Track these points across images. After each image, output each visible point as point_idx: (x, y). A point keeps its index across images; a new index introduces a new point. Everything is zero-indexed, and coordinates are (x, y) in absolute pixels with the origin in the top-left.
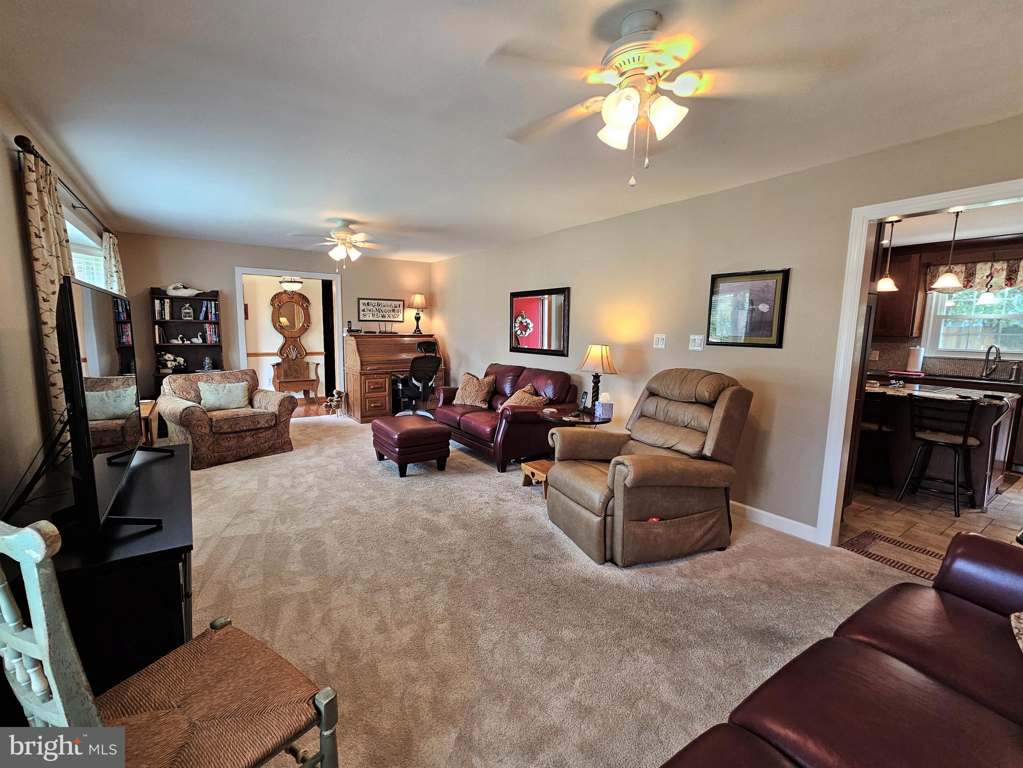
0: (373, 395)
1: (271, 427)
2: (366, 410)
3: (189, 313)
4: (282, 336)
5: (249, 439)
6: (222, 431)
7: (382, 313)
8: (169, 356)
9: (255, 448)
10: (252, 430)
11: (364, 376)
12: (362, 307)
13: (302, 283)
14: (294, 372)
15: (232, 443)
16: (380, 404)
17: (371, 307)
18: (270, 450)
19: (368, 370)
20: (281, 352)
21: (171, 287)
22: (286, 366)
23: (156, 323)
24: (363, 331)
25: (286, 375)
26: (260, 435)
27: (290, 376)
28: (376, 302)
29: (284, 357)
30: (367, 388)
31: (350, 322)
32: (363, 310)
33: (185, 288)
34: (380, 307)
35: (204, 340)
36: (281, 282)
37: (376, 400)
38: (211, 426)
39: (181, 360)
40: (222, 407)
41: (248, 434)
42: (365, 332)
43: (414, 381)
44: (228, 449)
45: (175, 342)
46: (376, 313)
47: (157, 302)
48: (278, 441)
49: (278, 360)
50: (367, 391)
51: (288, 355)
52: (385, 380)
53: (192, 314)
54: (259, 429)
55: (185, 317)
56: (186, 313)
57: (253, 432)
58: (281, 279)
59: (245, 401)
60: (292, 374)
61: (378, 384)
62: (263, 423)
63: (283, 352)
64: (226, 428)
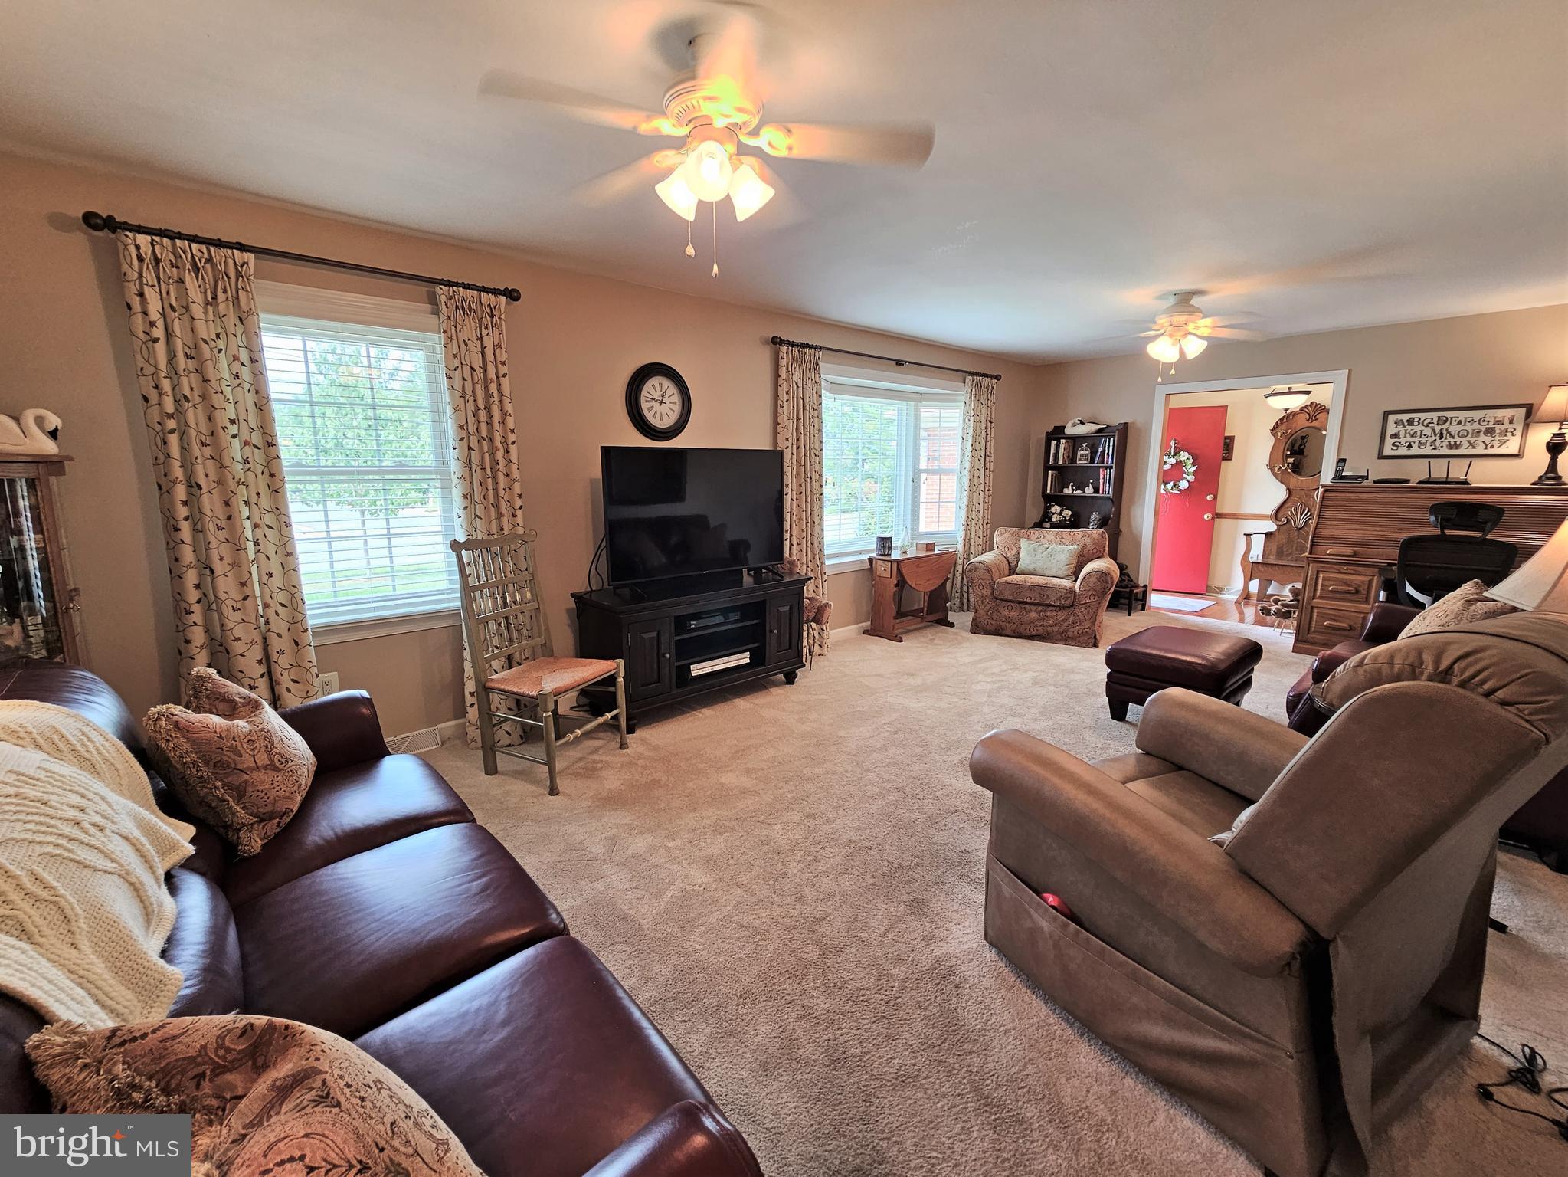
0: (1331, 605)
1: (1064, 607)
2: (1309, 630)
3: (1086, 455)
4: (1284, 488)
5: (1033, 615)
6: (1001, 597)
7: (1450, 439)
8: (1056, 508)
9: (1040, 629)
10: (1039, 605)
11: (1316, 565)
12: (1391, 429)
13: (1308, 393)
14: (1297, 550)
15: (1013, 614)
16: (1344, 625)
17: (1418, 428)
18: (1059, 637)
19: (1329, 555)
20: (1276, 515)
21: (1069, 425)
22: (1282, 538)
23: (1052, 468)
24: (1372, 478)
25: (1280, 554)
26: (1048, 614)
27: (1288, 555)
28: (1435, 415)
29: (1281, 523)
30: (1319, 588)
31: (1345, 460)
32: (1395, 436)
33: (1082, 423)
34: (1445, 427)
35: (1096, 490)
36: (1266, 396)
37: (1340, 617)
38: (993, 589)
39: (1068, 513)
40: (1036, 572)
41: (1034, 608)
42: (1375, 482)
43: (1410, 589)
44: (1008, 620)
45: (1066, 491)
46: (1431, 440)
47: (1054, 443)
48: (1073, 629)
49: (1271, 526)
50: (1318, 594)
51: (1288, 521)
52: (1368, 578)
53: (1089, 456)
54: (1047, 605)
55: (1080, 460)
56: (1082, 455)
57: (1040, 608)
58: (1268, 391)
59: (1066, 570)
60: (1291, 553)
61: (1349, 586)
62: (1053, 600)
63: (1280, 515)
64: (1007, 595)
